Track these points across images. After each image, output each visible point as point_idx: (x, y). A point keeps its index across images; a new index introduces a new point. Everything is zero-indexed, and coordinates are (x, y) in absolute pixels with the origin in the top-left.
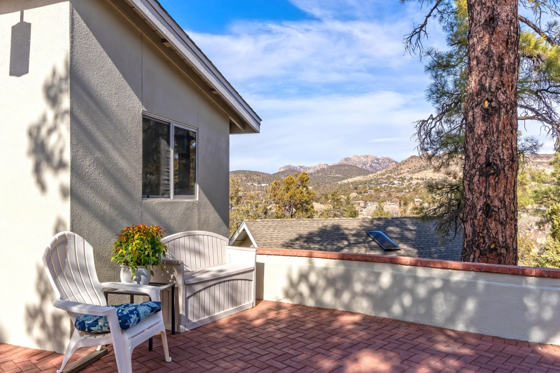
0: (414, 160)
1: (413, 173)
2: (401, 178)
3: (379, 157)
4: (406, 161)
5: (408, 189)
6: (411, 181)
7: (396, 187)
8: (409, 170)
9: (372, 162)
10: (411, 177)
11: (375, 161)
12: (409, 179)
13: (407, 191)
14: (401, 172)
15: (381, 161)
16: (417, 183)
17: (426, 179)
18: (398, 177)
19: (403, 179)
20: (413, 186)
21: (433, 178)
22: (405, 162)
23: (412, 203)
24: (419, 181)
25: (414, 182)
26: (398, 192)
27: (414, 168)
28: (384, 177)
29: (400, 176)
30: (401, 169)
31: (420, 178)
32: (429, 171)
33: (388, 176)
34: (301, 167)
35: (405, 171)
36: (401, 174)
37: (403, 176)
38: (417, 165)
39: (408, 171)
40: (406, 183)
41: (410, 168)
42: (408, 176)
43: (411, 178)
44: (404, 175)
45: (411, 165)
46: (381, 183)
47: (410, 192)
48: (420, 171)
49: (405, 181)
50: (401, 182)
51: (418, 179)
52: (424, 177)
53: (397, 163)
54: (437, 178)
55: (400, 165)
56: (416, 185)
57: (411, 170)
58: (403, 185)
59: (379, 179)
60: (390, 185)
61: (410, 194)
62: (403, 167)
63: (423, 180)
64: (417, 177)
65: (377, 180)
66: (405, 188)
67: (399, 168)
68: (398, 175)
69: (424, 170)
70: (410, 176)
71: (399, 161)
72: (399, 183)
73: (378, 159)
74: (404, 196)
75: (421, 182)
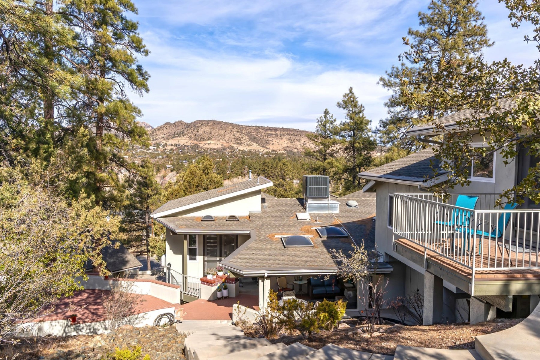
0: (168, 127)
1: (168, 139)
2: (156, 143)
4: (161, 128)
5: (162, 155)
6: (165, 147)
7: (151, 153)
8: (164, 136)
10: (166, 143)
12: (164, 145)
13: (161, 157)
14: (157, 138)
16: (171, 149)
17: (179, 145)
18: (154, 142)
19: (158, 145)
20: (167, 151)
21: (186, 144)
22: (159, 129)
23: (164, 170)
24: (173, 147)
25: (169, 148)
26: (152, 158)
27: (168, 134)
29: (156, 142)
30: (156, 135)
31: (173, 144)
32: (183, 138)
35: (160, 137)
36: (156, 139)
37: (157, 141)
38: (171, 132)
39: (163, 137)
40: (161, 149)
41: (165, 135)
42: (163, 142)
43: (166, 144)
44: (160, 140)
45: (166, 131)
46: (136, 148)
47: (163, 158)
48: (173, 137)
49: (160, 147)
50: (156, 148)
51: (172, 145)
52: (178, 144)
53: (152, 128)
54: (189, 145)
55: (156, 130)
56: (170, 151)
57: (166, 136)
58: (158, 150)
60: (145, 151)
61: (163, 160)
62: (158, 133)
63: (176, 146)
64: (171, 143)
66: (159, 154)
67: (155, 134)
68: (153, 140)
69: (178, 137)
70: (164, 142)
71: (155, 127)
72: (154, 149)
74: (158, 162)
75: (174, 148)
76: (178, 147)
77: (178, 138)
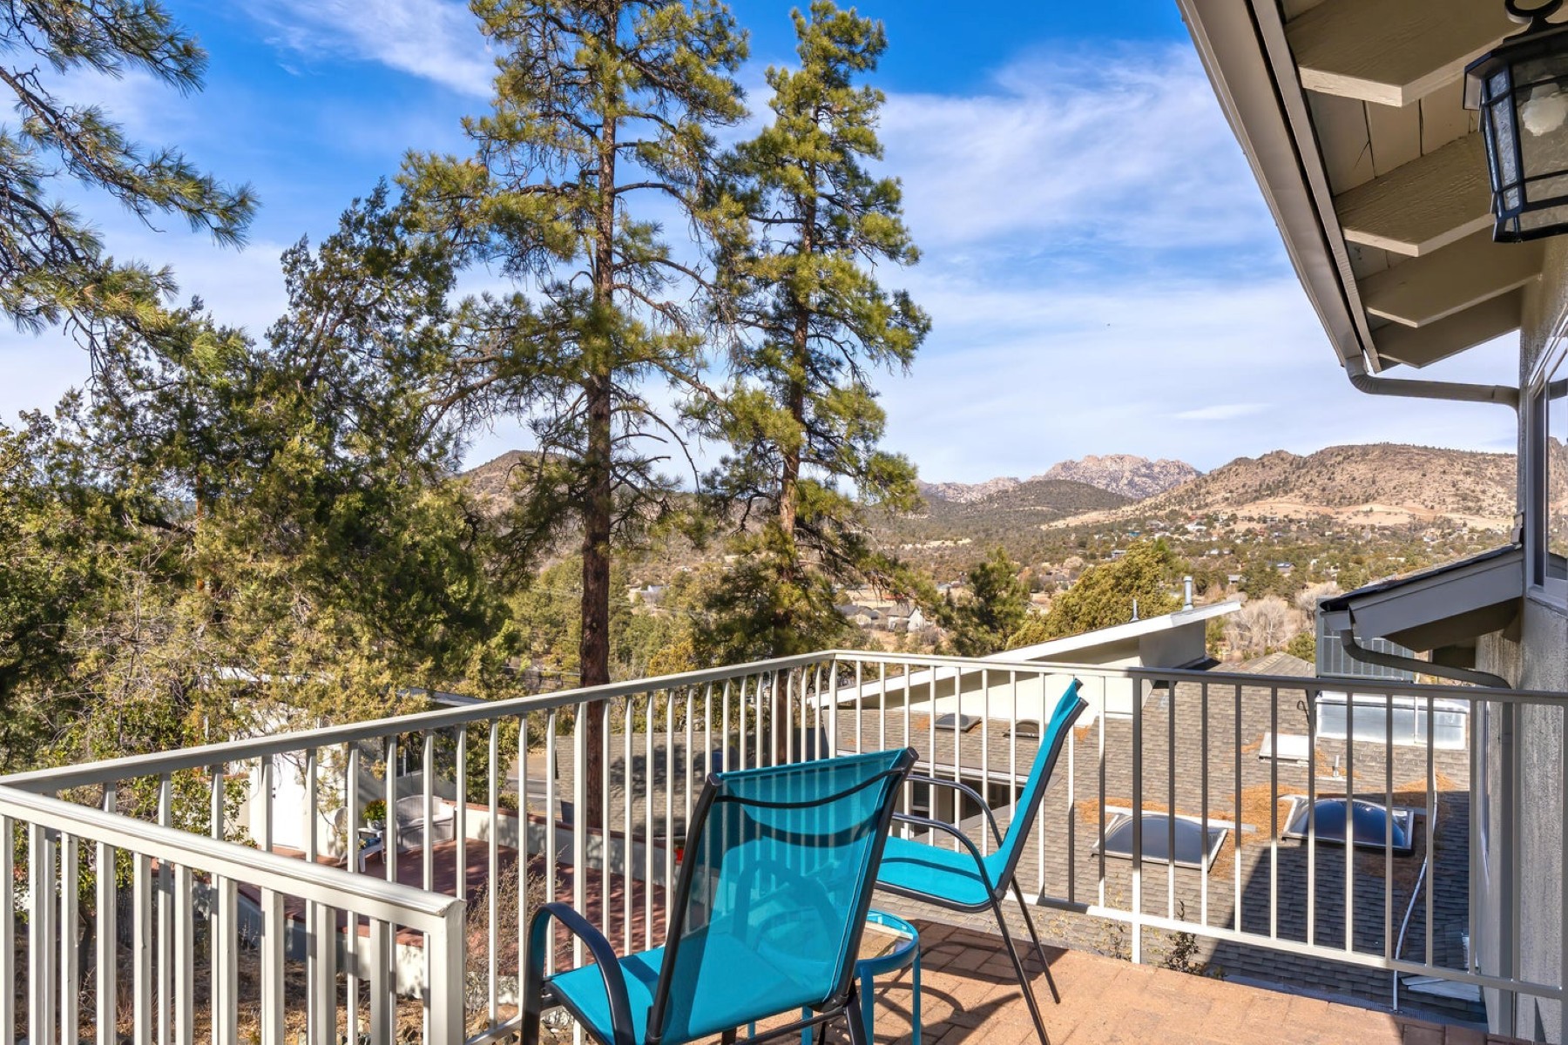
0: (1241, 469)
1: (1239, 503)
2: (1207, 516)
3: (1153, 460)
4: (1221, 472)
5: (1218, 547)
6: (1232, 526)
7: (1189, 541)
8: (1228, 495)
9: (1135, 472)
10: (1234, 515)
11: (1143, 470)
12: (1229, 519)
13: (1215, 552)
14: (1208, 501)
15: (1157, 469)
16: (1249, 531)
17: (1272, 520)
18: (1199, 513)
19: (1211, 520)
20: (1238, 537)
21: (1293, 516)
22: (1217, 475)
23: (1218, 587)
24: (1253, 525)
25: (1241, 527)
26: (1190, 555)
27: (1241, 490)
28: (1161, 513)
29: (1205, 511)
30: (1208, 493)
31: (1256, 517)
32: (1284, 499)
33: (1172, 512)
34: (948, 486)
35: (1219, 497)
36: (1206, 505)
37: (1210, 511)
38: (1249, 483)
39: (1227, 499)
40: (1218, 530)
41: (1231, 492)
42: (1225, 512)
43: (1234, 518)
44: (1216, 508)
45: (1235, 482)
46: (1152, 530)
47: (1221, 555)
48: (1257, 498)
49: (1217, 525)
50: (1204, 528)
51: (1251, 519)
52: (1268, 515)
53: (1199, 474)
54: (1304, 517)
55: (1206, 481)
56: (1244, 535)
57: (1235, 495)
58: (1210, 535)
59: (1146, 519)
60: (1176, 536)
61: (1221, 561)
62: (1213, 487)
63: (1265, 522)
64: (1248, 514)
65: (1141, 522)
66: (1211, 545)
67: (1203, 491)
68: (1199, 508)
69: (1269, 496)
70: (1229, 511)
71: (1206, 472)
72: (1199, 530)
73: (1149, 466)
74: (1205, 565)
75: (1257, 526)
76: (1269, 523)
77: (1271, 500)
